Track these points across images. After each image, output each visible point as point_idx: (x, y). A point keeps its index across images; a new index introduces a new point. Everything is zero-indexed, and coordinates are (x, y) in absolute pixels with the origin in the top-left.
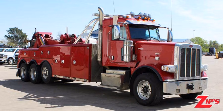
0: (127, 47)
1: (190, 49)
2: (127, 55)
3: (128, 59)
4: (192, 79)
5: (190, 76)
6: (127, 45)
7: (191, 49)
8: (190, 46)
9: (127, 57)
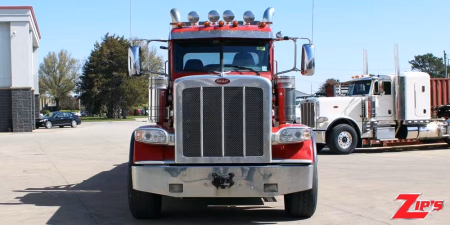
0: (153, 90)
1: (221, 88)
2: (153, 108)
3: (155, 117)
4: (231, 162)
5: (221, 154)
6: (153, 86)
7: (223, 88)
8: (216, 81)
9: (153, 111)
